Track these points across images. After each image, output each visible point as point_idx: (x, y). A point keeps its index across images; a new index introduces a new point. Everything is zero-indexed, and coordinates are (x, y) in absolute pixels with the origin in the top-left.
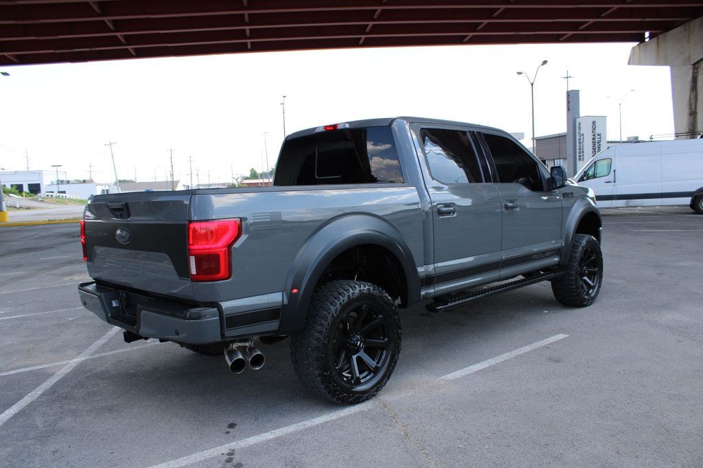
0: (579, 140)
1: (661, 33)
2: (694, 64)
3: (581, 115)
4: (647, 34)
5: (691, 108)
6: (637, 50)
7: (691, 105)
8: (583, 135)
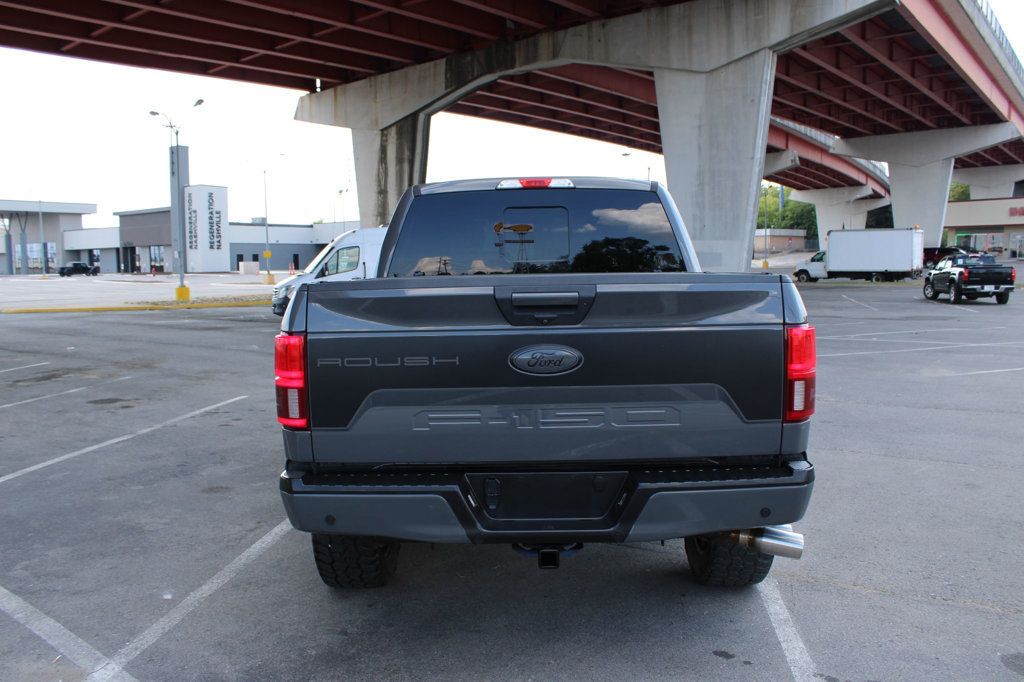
0: (190, 218)
1: (340, 84)
2: (382, 130)
3: (191, 183)
4: (318, 82)
5: (380, 185)
6: (307, 102)
7: (379, 181)
8: (195, 212)
